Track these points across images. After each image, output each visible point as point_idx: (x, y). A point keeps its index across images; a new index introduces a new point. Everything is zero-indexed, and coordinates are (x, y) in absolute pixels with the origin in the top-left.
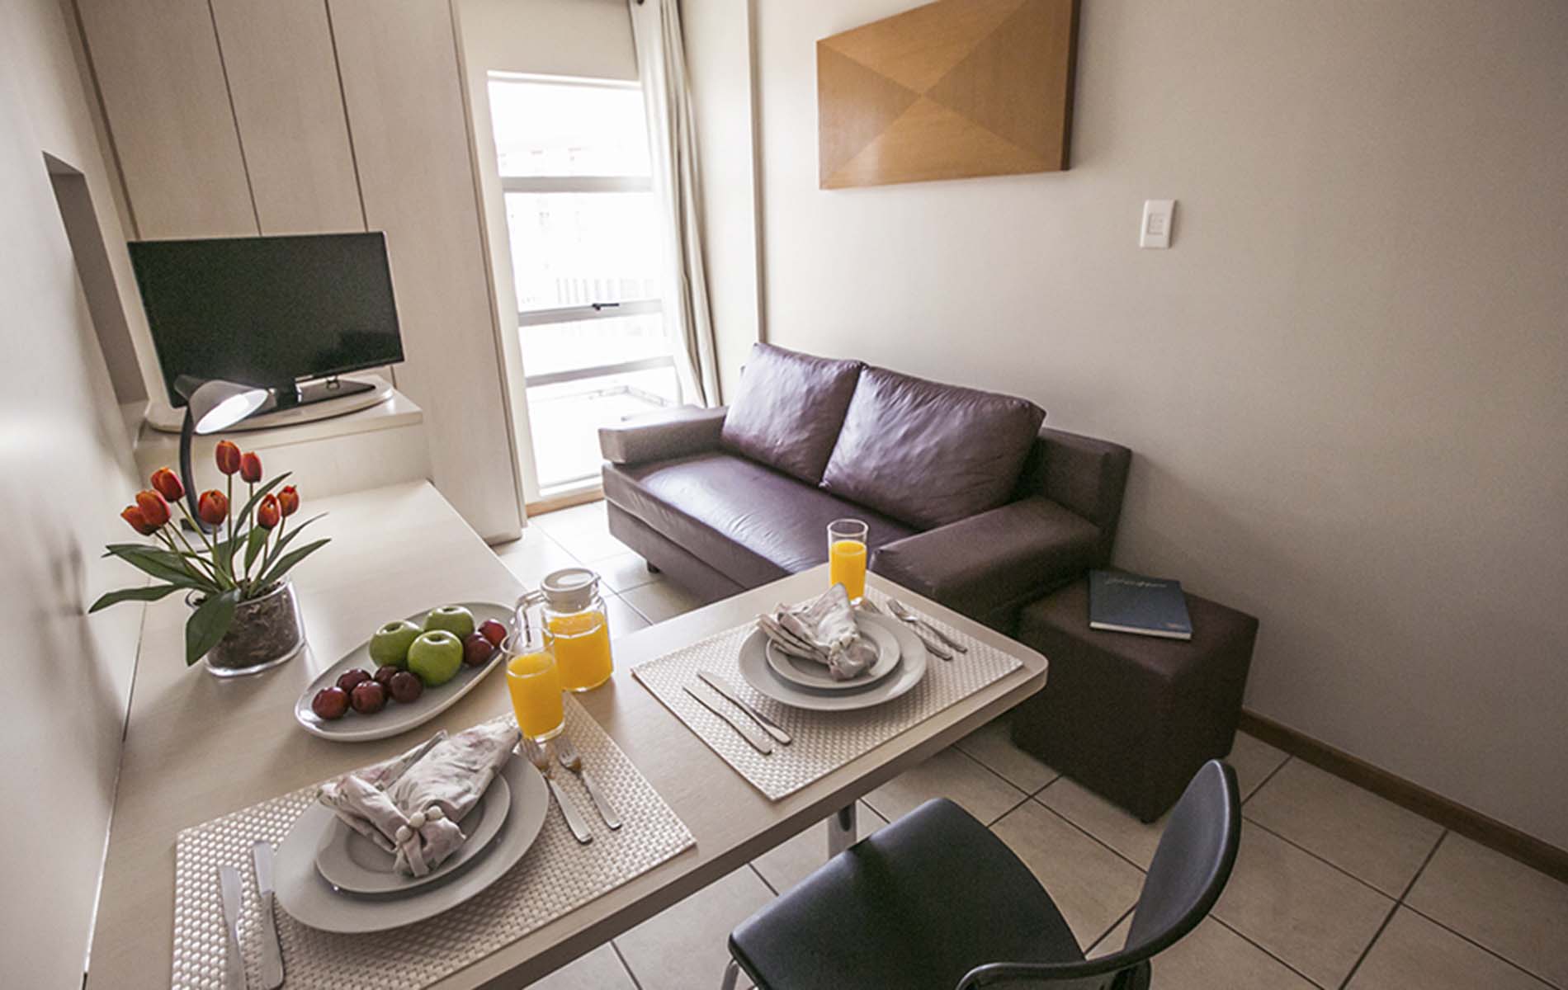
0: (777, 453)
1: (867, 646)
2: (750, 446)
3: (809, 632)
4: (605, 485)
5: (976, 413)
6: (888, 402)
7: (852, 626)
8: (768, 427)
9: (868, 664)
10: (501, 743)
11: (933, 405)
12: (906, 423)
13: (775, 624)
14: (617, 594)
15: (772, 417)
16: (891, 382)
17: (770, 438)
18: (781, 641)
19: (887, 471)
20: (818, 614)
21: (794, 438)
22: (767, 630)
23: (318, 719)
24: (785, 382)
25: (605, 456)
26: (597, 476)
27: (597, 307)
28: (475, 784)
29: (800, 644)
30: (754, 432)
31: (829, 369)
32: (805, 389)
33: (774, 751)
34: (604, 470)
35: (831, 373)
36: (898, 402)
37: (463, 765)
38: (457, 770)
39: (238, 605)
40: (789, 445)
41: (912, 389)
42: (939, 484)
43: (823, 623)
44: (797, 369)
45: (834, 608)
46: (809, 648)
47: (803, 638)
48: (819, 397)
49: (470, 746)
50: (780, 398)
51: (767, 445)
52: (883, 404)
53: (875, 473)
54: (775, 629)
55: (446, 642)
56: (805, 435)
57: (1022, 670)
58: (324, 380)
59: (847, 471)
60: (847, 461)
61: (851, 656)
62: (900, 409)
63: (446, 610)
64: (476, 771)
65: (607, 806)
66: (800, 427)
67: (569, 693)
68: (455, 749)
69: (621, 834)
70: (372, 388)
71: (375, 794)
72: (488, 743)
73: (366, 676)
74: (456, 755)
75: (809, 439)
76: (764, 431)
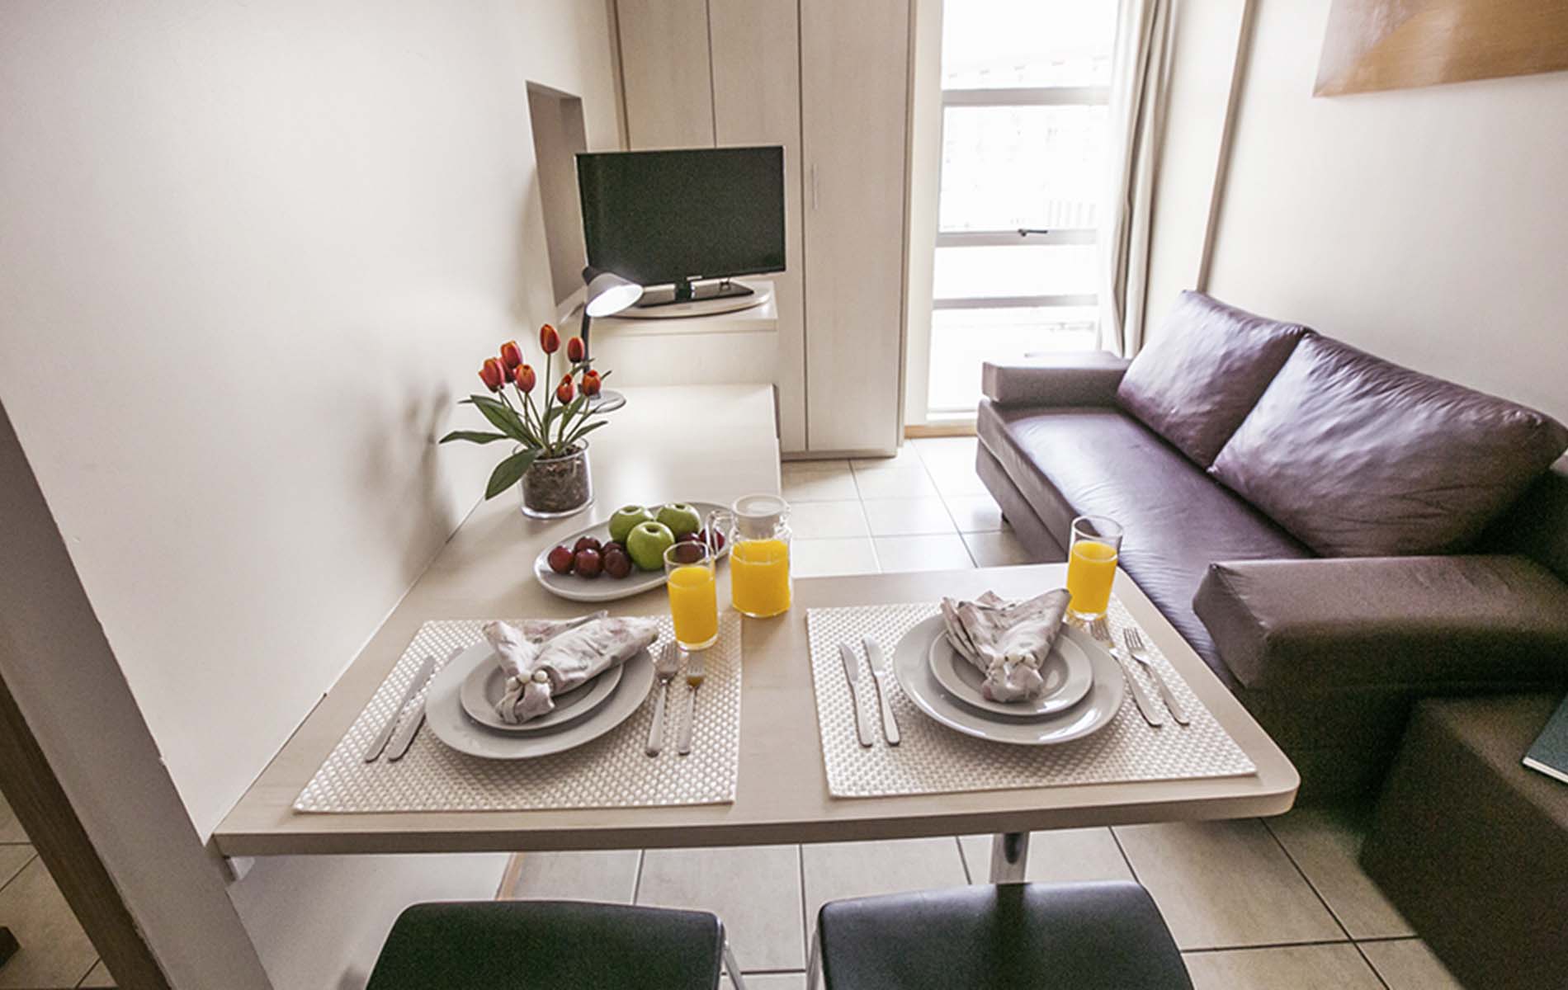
0: (1169, 422)
2: (1142, 409)
3: (987, 634)
4: (980, 420)
5: (1449, 418)
6: (1321, 386)
8: (1167, 390)
10: (633, 638)
11: (1387, 397)
12: (1338, 414)
13: (953, 612)
14: (960, 534)
15: (1174, 379)
16: (1334, 361)
17: (1165, 404)
18: (952, 633)
19: (1290, 471)
20: (1015, 617)
21: (1192, 410)
22: (945, 617)
23: (549, 568)
24: (1202, 340)
25: (985, 392)
26: (972, 411)
27: (1023, 233)
28: (594, 664)
29: (967, 643)
30: (1150, 394)
31: (1262, 331)
32: (1222, 352)
33: (875, 745)
34: (981, 405)
35: (1263, 335)
36: (1337, 386)
37: (595, 646)
38: (587, 648)
39: (536, 461)
40: (1182, 417)
41: (1363, 372)
42: (1357, 503)
43: (1012, 631)
44: (1222, 325)
45: (1037, 616)
46: (973, 650)
47: (973, 638)
48: (1237, 365)
49: (612, 632)
50: (1189, 358)
51: (1160, 411)
52: (1315, 386)
53: (1275, 470)
54: (951, 617)
55: (657, 534)
56: (1206, 407)
57: (1253, 780)
58: (717, 281)
59: (1244, 460)
60: (1245, 449)
61: (1012, 678)
62: (1337, 396)
63: (678, 507)
64: (601, 655)
65: (691, 730)
66: (1203, 397)
67: (739, 615)
68: (602, 630)
69: (684, 762)
70: (751, 292)
71: (512, 643)
72: (625, 634)
73: (596, 545)
74: (597, 636)
75: (1209, 412)
76: (1161, 393)
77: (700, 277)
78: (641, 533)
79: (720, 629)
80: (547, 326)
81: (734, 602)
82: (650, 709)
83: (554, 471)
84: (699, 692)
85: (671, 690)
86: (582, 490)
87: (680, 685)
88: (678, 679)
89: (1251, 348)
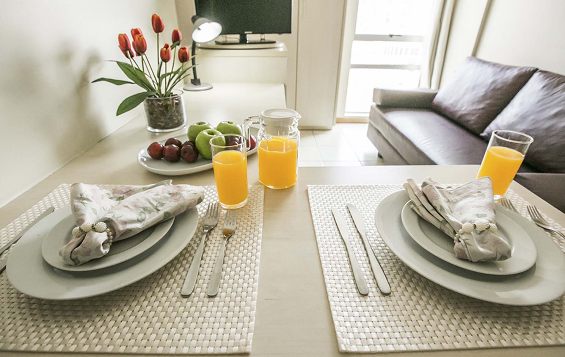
0: (460, 114)
1: (502, 239)
2: (446, 109)
3: (445, 206)
4: (370, 115)
6: (549, 93)
7: (490, 215)
8: (460, 100)
9: (499, 256)
10: (184, 199)
12: (561, 106)
13: (418, 189)
14: (360, 161)
15: (464, 94)
16: (556, 81)
18: (418, 204)
20: (459, 195)
21: (474, 107)
22: (410, 191)
23: (148, 156)
24: (479, 77)
25: (374, 101)
27: (391, 36)
28: (150, 218)
29: (434, 212)
30: (451, 102)
31: (512, 71)
32: (491, 81)
33: (370, 294)
34: (372, 107)
35: (511, 74)
36: (558, 93)
37: (155, 204)
38: (148, 205)
40: (469, 110)
43: (461, 204)
44: (490, 70)
45: (476, 195)
46: (441, 219)
47: (438, 209)
48: (499, 86)
49: (170, 194)
50: (473, 85)
51: (456, 109)
52: (546, 92)
54: (416, 193)
56: (482, 106)
61: (482, 242)
62: (558, 97)
63: (229, 122)
64: (158, 210)
65: (220, 273)
66: (480, 102)
67: (263, 187)
68: (163, 192)
69: (211, 304)
70: (274, 42)
71: (88, 199)
72: (178, 196)
73: (179, 144)
74: (159, 197)
75: (483, 108)
76: (457, 102)
77: (251, 32)
78: (203, 134)
79: (249, 195)
80: (155, 15)
81: (261, 178)
82: (193, 252)
83: (162, 105)
84: (230, 240)
85: (210, 237)
86: (179, 118)
87: (217, 235)
88: (217, 229)
89: (507, 78)
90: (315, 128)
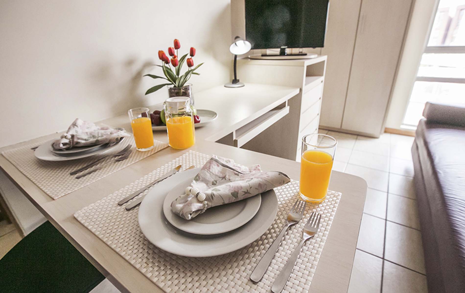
34: (420, 121)
37: (100, 135)
77: (290, 47)
90: (362, 134)
